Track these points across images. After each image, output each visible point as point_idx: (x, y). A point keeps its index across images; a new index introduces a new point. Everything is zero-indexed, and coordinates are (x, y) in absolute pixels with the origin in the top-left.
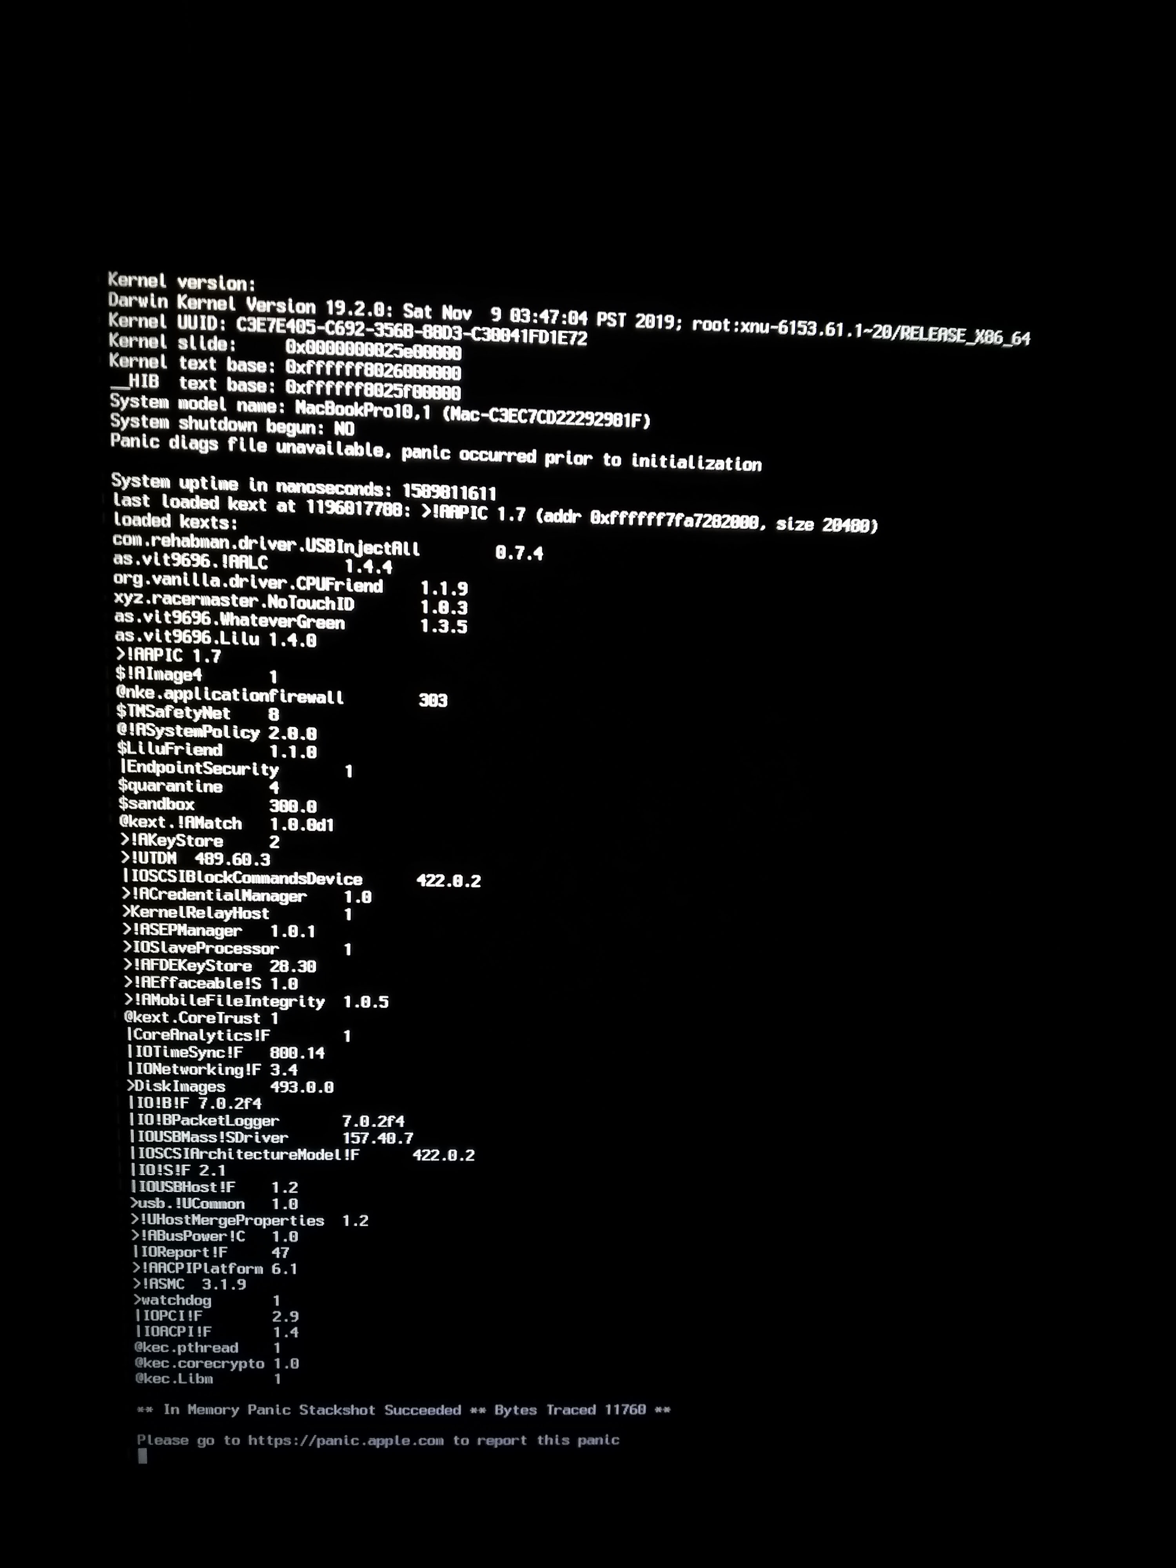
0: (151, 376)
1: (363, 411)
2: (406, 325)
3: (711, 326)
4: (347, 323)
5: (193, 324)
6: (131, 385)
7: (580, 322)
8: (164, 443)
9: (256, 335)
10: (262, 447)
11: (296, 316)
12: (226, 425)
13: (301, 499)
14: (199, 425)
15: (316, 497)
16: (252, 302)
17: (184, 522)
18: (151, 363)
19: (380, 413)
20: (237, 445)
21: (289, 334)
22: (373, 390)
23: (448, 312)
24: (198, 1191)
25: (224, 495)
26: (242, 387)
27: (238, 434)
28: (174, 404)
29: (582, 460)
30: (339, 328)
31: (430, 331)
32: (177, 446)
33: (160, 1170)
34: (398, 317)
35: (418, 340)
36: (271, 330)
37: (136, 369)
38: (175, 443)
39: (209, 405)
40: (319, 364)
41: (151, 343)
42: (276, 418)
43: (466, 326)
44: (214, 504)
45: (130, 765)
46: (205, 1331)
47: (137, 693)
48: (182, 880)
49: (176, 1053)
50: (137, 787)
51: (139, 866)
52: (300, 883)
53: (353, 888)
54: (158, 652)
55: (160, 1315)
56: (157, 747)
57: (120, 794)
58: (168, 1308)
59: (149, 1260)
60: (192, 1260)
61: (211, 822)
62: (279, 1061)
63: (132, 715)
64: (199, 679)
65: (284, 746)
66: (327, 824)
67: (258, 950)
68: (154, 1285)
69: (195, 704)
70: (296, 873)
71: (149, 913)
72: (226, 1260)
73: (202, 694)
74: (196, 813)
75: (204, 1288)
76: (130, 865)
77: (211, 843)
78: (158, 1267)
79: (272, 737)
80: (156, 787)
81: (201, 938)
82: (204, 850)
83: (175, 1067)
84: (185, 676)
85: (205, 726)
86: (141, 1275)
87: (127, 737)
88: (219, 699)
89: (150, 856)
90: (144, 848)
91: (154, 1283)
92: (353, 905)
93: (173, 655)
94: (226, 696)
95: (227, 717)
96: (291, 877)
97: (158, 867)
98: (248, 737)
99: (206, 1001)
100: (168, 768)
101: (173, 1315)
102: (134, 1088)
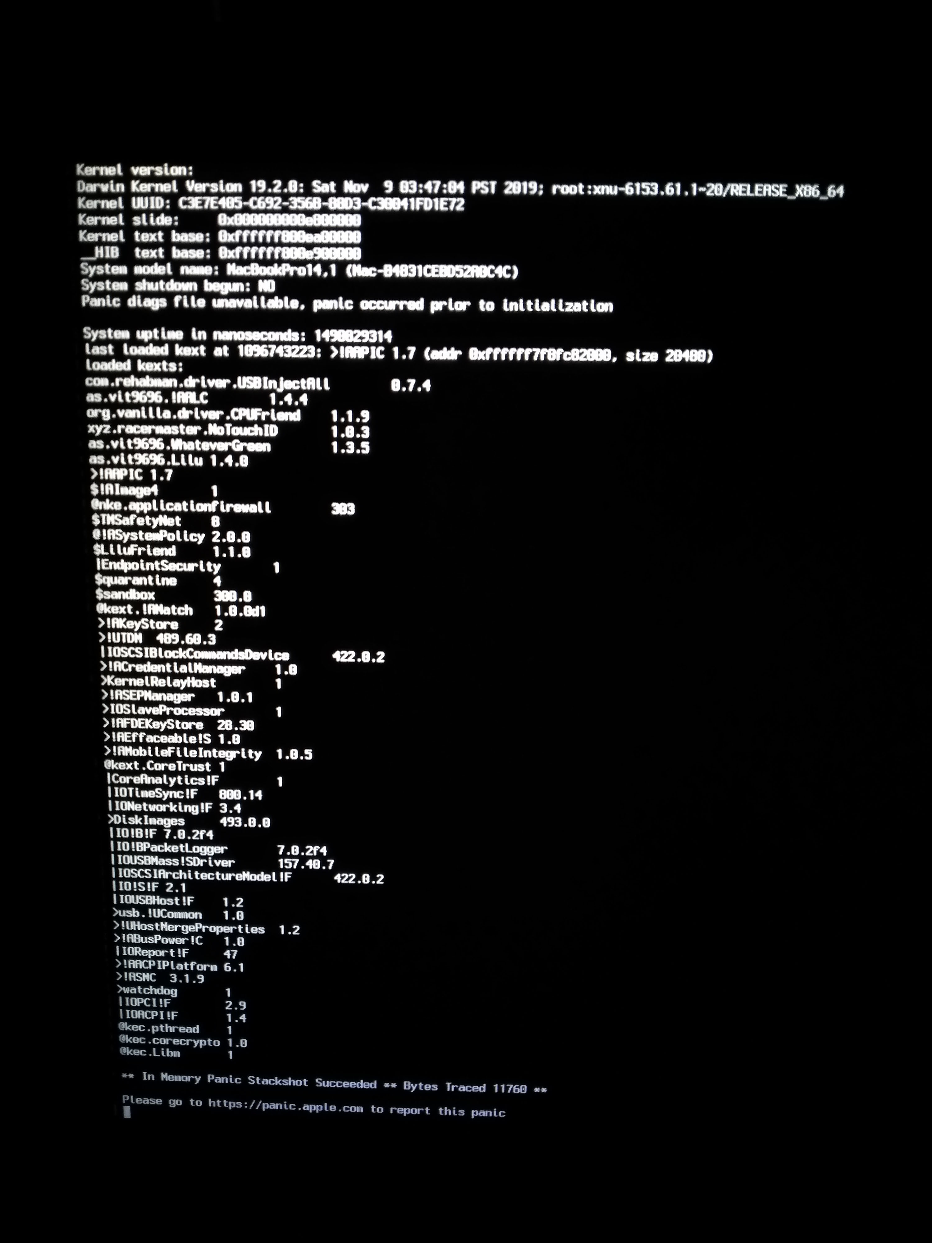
0: (112, 248)
1: (281, 271)
2: (315, 198)
3: (568, 190)
4: (268, 198)
5: (144, 205)
6: (97, 255)
7: (458, 191)
8: (124, 302)
9: (194, 212)
10: (201, 303)
11: (226, 195)
12: (173, 286)
13: (233, 345)
14: (151, 287)
15: (245, 343)
16: (190, 184)
17: (141, 366)
18: (112, 237)
19: (295, 272)
20: (181, 302)
21: (220, 210)
22: (289, 253)
23: (349, 186)
24: (165, 904)
25: (172, 344)
26: (185, 254)
27: (182, 293)
28: (131, 270)
29: (462, 306)
30: (261, 203)
31: (334, 203)
32: (134, 305)
33: (135, 886)
34: (308, 192)
35: (325, 210)
36: (206, 206)
37: (100, 243)
38: (133, 302)
39: (158, 270)
40: (246, 233)
41: (111, 221)
42: (212, 279)
43: (364, 197)
44: (164, 351)
45: (103, 564)
46: (172, 1015)
47: (107, 505)
48: (147, 656)
49: (146, 794)
50: (109, 581)
51: (113, 644)
52: (240, 658)
53: (281, 662)
54: (124, 472)
55: (137, 1002)
56: (124, 549)
57: (96, 587)
58: (144, 996)
59: (128, 957)
60: (161, 958)
61: (167, 609)
62: (226, 801)
63: (104, 523)
64: (156, 494)
65: (224, 547)
66: (260, 611)
67: (208, 712)
68: (132, 978)
69: (154, 514)
70: (236, 650)
71: (121, 682)
72: (188, 959)
73: (158, 505)
74: (157, 601)
75: (171, 981)
76: (106, 643)
77: (168, 626)
78: (135, 964)
79: (215, 540)
80: (124, 581)
81: (162, 702)
82: (163, 631)
83: (145, 805)
84: (144, 491)
85: (161, 531)
86: (122, 970)
87: (101, 541)
88: (172, 510)
89: (121, 637)
90: (116, 630)
91: (133, 976)
92: (282, 676)
93: (135, 475)
94: (178, 507)
95: (179, 525)
96: (233, 653)
97: (128, 645)
98: (195, 540)
99: (167, 753)
100: (133, 566)
101: (148, 1002)
102: (113, 822)
